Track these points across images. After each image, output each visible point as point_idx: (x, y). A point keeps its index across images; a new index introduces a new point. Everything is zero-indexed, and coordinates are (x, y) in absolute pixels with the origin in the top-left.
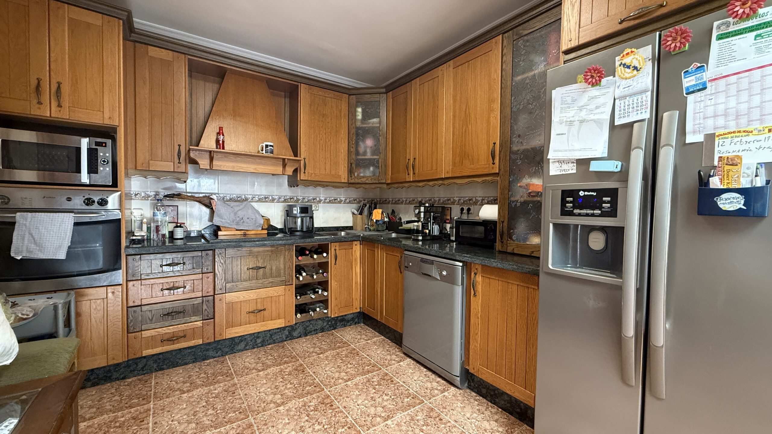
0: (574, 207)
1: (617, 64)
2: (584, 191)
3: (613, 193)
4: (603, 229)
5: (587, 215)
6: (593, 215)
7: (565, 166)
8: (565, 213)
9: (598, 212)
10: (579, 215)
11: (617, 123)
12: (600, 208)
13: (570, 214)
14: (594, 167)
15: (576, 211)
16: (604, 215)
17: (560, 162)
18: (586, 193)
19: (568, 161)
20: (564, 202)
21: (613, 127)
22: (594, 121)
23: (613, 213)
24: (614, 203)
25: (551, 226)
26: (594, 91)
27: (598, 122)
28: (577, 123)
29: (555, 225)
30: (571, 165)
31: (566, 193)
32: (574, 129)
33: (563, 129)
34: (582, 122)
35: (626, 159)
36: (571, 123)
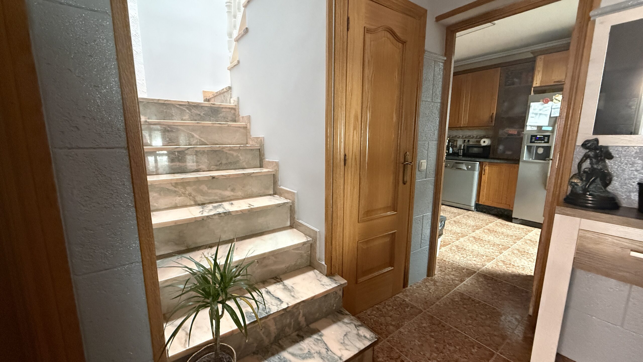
0: (535, 140)
1: (554, 98)
2: (539, 135)
3: (549, 136)
4: (543, 147)
5: (539, 143)
6: (541, 143)
7: (533, 127)
8: (531, 142)
9: (543, 142)
10: (537, 143)
11: (552, 116)
12: (544, 140)
13: (534, 142)
14: (544, 128)
15: (536, 142)
16: (545, 142)
17: (531, 126)
18: (540, 136)
19: (534, 126)
20: (531, 139)
21: (550, 117)
22: (545, 114)
23: (548, 142)
24: (548, 139)
25: (526, 147)
26: (546, 105)
27: (546, 115)
28: (538, 115)
29: (527, 146)
30: (535, 127)
31: (532, 136)
32: (538, 116)
33: (534, 115)
34: (540, 114)
35: (553, 126)
36: (536, 114)
